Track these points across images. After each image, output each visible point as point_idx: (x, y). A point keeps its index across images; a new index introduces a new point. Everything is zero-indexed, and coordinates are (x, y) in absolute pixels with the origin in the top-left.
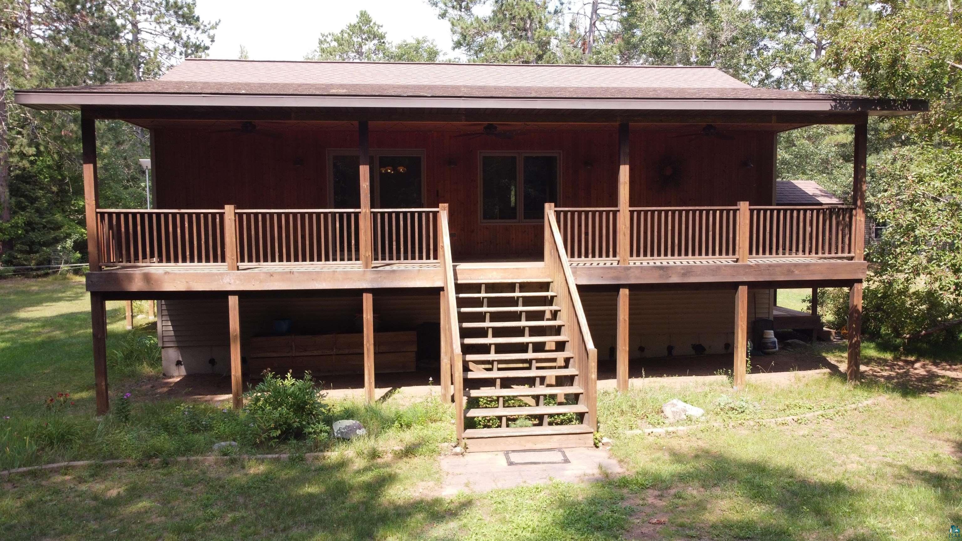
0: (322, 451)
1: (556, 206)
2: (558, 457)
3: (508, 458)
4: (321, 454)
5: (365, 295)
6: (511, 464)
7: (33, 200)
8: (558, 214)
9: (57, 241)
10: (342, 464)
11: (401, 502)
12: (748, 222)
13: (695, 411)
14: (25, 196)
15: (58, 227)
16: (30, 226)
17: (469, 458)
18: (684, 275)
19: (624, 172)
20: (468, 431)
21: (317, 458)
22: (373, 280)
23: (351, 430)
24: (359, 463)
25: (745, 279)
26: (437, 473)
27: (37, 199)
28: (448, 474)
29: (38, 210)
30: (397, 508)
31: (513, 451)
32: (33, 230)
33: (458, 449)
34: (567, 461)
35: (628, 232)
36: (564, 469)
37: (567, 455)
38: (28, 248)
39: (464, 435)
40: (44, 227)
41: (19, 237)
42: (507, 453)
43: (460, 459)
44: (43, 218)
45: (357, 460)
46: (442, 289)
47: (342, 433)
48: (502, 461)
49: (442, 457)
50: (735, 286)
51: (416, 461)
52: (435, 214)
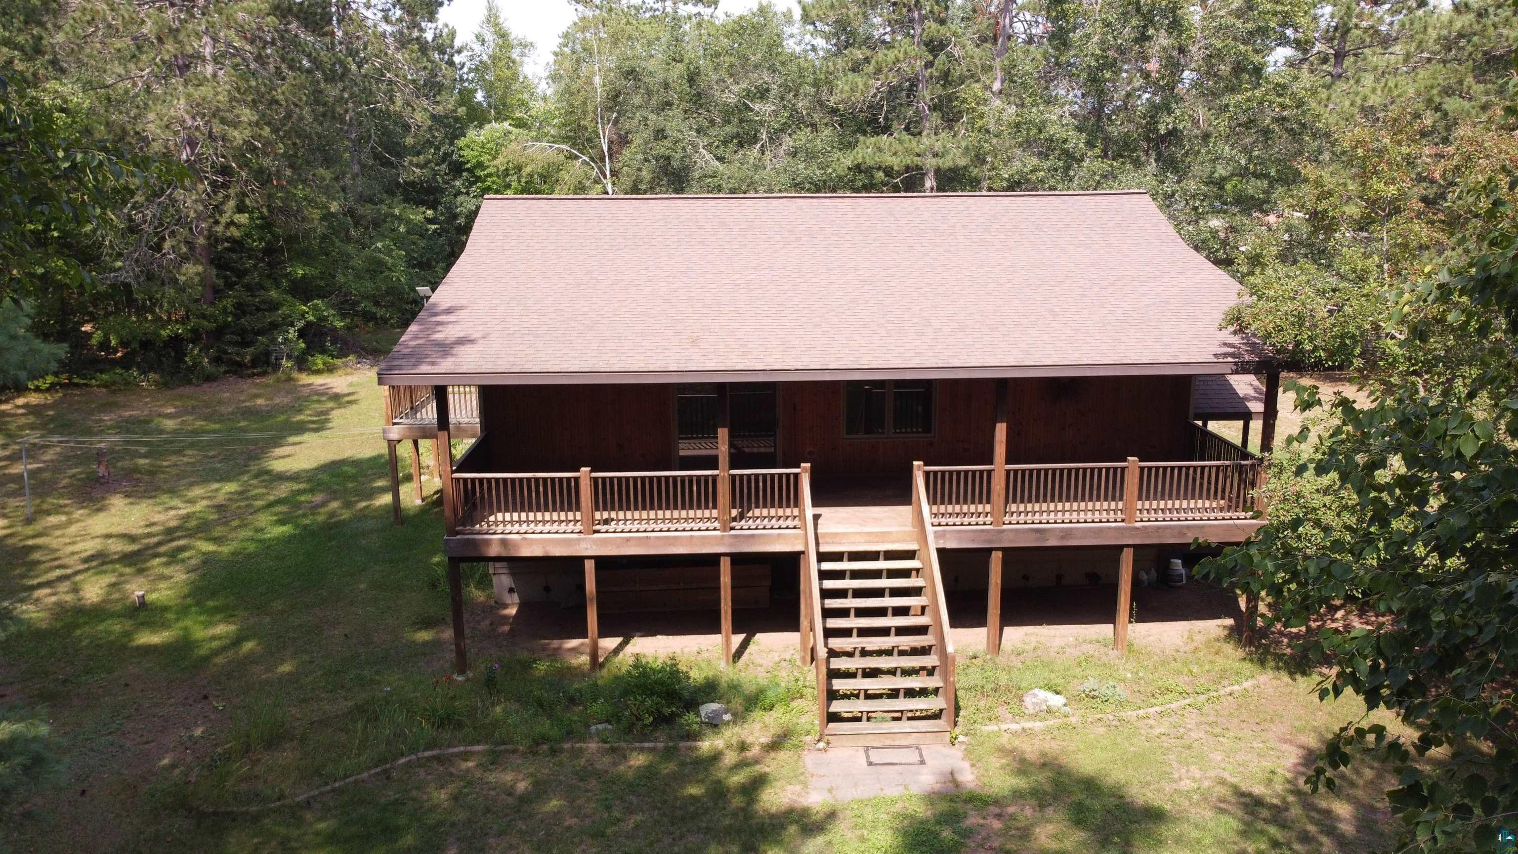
0: (695, 740)
1: (925, 465)
2: (914, 757)
3: (868, 757)
4: (694, 744)
5: (722, 558)
6: (870, 764)
7: (242, 274)
8: (927, 474)
9: (274, 326)
10: (716, 757)
11: (773, 810)
12: (1137, 480)
13: (1056, 701)
14: (232, 270)
15: (274, 306)
16: (241, 309)
17: (832, 753)
18: (1063, 538)
19: (1001, 431)
20: (831, 725)
21: (690, 749)
22: (731, 545)
23: (717, 714)
24: (730, 758)
25: (1130, 542)
26: (802, 774)
27: (246, 272)
28: (812, 776)
29: (248, 288)
30: (772, 816)
31: (873, 748)
32: (244, 313)
33: (821, 745)
34: (922, 762)
35: (1003, 492)
36: (919, 774)
37: (924, 753)
38: (239, 339)
39: (826, 732)
40: (258, 309)
41: (227, 325)
42: (867, 749)
43: (824, 755)
44: (256, 296)
45: (727, 752)
46: (803, 553)
47: (709, 717)
48: (863, 761)
49: (806, 752)
50: (1120, 548)
51: (782, 755)
52: (796, 476)
